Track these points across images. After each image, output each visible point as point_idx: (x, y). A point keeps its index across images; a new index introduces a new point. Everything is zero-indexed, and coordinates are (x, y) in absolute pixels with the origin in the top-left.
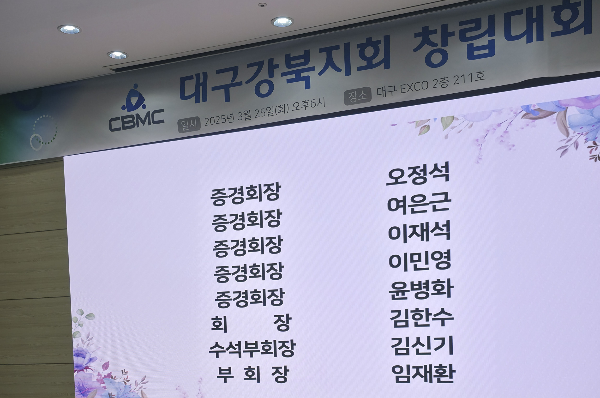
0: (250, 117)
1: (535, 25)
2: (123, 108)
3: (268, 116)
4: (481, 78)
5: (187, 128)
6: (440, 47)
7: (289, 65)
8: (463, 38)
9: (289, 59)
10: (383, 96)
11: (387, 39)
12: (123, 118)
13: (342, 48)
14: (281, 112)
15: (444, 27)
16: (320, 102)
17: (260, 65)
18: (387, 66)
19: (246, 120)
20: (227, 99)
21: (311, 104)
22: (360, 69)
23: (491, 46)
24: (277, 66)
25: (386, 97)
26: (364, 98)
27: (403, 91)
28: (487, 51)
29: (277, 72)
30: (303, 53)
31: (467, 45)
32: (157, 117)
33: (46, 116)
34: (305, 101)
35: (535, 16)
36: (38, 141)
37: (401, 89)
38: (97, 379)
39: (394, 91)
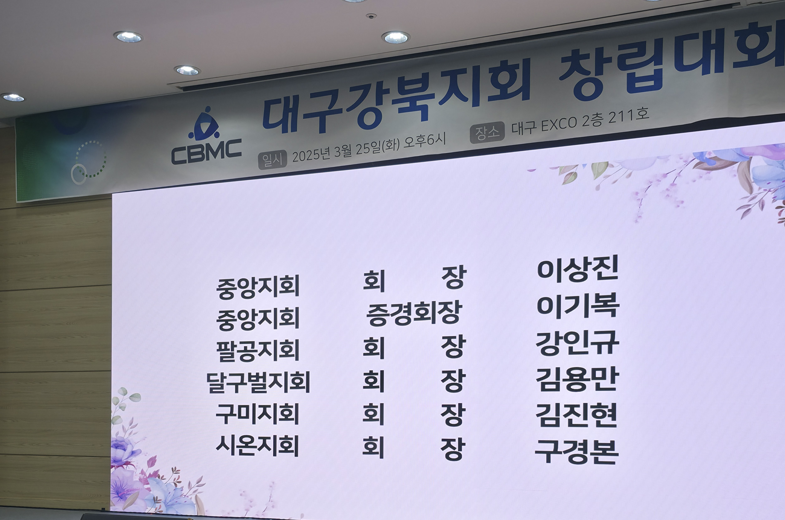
0: (350, 154)
1: (713, 52)
2: (191, 136)
3: (373, 153)
4: (644, 117)
5: (270, 164)
6: (592, 75)
7: (401, 91)
8: (622, 66)
9: (402, 84)
10: (519, 134)
11: (527, 62)
12: (190, 148)
13: (470, 71)
14: (389, 148)
15: (599, 52)
16: (439, 138)
17: (366, 89)
18: (526, 97)
19: (344, 157)
20: (322, 130)
21: (428, 140)
22: (491, 99)
23: (658, 77)
24: (387, 91)
25: (522, 134)
26: (495, 135)
27: (545, 128)
28: (652, 83)
29: (388, 99)
30: (420, 77)
31: (627, 74)
32: (233, 149)
33: (92, 142)
34: (420, 136)
35: (713, 41)
36: (82, 173)
37: (543, 126)
38: (139, 478)
39: (534, 128)
